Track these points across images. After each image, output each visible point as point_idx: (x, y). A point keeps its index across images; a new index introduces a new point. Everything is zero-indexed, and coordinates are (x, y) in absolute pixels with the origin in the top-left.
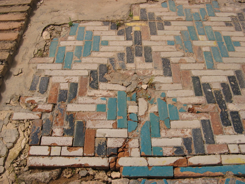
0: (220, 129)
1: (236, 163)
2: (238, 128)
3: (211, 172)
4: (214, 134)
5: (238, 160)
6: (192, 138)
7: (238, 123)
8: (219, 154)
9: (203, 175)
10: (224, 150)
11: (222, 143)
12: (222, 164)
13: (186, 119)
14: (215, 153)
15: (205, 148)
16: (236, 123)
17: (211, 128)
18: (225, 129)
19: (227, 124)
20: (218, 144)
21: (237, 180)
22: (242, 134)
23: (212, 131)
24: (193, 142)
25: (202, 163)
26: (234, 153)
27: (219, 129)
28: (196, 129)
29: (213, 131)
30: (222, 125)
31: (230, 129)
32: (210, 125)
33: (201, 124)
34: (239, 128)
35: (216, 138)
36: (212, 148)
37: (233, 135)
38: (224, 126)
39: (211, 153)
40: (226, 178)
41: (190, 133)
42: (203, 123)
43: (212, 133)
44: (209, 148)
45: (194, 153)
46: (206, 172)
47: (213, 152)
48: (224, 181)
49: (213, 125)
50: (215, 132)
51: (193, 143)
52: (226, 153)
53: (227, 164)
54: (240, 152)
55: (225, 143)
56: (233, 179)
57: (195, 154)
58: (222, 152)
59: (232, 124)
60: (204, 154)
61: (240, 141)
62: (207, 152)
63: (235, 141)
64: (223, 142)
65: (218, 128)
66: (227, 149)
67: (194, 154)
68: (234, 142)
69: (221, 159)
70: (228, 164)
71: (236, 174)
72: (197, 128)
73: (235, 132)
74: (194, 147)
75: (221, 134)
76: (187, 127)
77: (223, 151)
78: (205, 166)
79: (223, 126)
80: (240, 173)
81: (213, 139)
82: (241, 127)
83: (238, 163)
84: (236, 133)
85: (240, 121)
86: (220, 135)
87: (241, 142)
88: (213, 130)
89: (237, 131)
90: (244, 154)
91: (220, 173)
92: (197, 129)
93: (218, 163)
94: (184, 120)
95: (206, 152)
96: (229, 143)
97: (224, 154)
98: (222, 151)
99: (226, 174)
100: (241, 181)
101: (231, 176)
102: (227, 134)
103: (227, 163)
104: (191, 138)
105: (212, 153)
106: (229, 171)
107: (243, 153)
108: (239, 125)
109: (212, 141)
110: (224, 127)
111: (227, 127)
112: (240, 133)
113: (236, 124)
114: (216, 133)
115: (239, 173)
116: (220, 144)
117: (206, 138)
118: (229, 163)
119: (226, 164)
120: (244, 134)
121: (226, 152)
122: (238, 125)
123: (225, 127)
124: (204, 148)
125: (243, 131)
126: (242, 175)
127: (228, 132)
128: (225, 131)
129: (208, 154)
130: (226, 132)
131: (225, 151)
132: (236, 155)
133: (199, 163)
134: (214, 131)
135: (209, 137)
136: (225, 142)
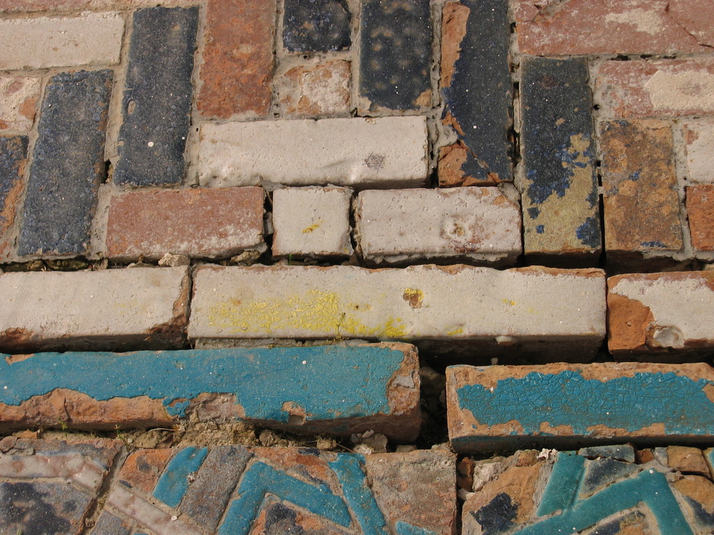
0: (254, 77)
1: (293, 331)
2: (391, 68)
3: (84, 397)
4: (196, 115)
5: (319, 307)
6: (32, 143)
7: (407, 31)
8: (180, 263)
9: (22, 415)
10: (230, 229)
11: (235, 181)
12: (186, 335)
13: (35, 9)
14: (156, 250)
15: (98, 216)
16: (388, 33)
17: (188, 68)
18: (293, 72)
19: (316, 38)
20: (207, 185)
21: (263, 460)
22: (411, 111)
23: (190, 86)
24: (26, 170)
25: (37, 330)
26: (305, 252)
27: (248, 71)
28: (83, 75)
29: (197, 93)
30: (280, 44)
31: (328, 74)
32: (192, 49)
33: (128, 40)
34: (403, 63)
35: (201, 139)
36: (146, 214)
37: (339, 116)
38: (291, 50)
39: (132, 251)
40: (184, 443)
41: (26, 107)
42: (144, 31)
43: (186, 107)
44: (124, 216)
45: (6, 252)
46: (48, 394)
47: (145, 244)
48: (154, 469)
49: (214, 44)
50: (214, 94)
51: (27, 178)
52: (239, 251)
53: (225, 334)
54: (349, 251)
55: (257, 181)
56: (233, 452)
57: (17, 259)
58: (214, 245)
59: (356, 38)
60: (82, 258)
61: (375, 161)
62: (100, 246)
63: (341, 162)
64: (246, 173)
65: (243, 67)
66: (252, 225)
67: (9, 261)
68: (330, 175)
69: (191, 294)
70: (236, 341)
71: (261, 414)
72: (90, 70)
73: (363, 95)
74: (21, 206)
75: (251, 113)
76: (20, 65)
77: (223, 235)
78: (63, 345)
79: (283, 52)
80: (297, 411)
81: (179, 148)
82: (415, 59)
83: (308, 334)
84: (367, 103)
85: (427, 16)
86: (242, 116)
87: (384, 174)
88: (199, 83)
89: (380, 86)
90: (378, 261)
91: (142, 407)
92: (86, 76)
93: (157, 331)
94: (19, 13)
95: (94, 242)
96: (289, 180)
97: (225, 259)
98: (214, 240)
99: (193, 417)
100: (289, 472)
101: (228, 426)
102: (297, 113)
103: (227, 332)
104: (25, 140)
105: (137, 252)
106: (215, 395)
107: (376, 255)
108: (409, 41)
109: (168, 165)
110: (290, 60)
111: (316, 60)
112: (392, 107)
113: (385, 40)
114: (215, 105)
115: (288, 407)
116: (218, 184)
117: (128, 144)
118: (240, 334)
119: (221, 339)
120: (423, 109)
121: (245, 243)
122: (399, 43)
123: (299, 62)
124: (91, 218)
125: (430, 86)
126: (309, 423)
127: (304, 100)
128: (283, 92)
129: (106, 262)
130: (288, 99)
131: (232, 242)
132: (313, 272)
133: (14, 326)
134: (205, 89)
135: (148, 136)
136: (255, 170)
